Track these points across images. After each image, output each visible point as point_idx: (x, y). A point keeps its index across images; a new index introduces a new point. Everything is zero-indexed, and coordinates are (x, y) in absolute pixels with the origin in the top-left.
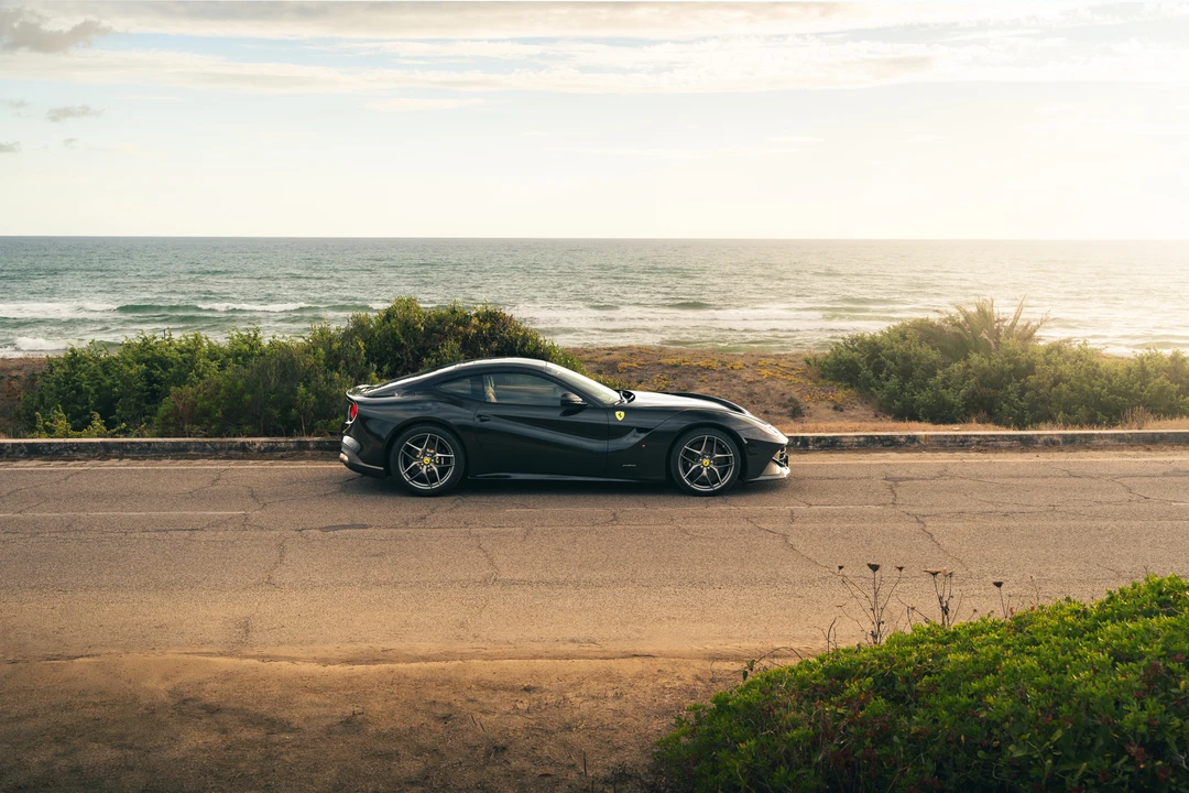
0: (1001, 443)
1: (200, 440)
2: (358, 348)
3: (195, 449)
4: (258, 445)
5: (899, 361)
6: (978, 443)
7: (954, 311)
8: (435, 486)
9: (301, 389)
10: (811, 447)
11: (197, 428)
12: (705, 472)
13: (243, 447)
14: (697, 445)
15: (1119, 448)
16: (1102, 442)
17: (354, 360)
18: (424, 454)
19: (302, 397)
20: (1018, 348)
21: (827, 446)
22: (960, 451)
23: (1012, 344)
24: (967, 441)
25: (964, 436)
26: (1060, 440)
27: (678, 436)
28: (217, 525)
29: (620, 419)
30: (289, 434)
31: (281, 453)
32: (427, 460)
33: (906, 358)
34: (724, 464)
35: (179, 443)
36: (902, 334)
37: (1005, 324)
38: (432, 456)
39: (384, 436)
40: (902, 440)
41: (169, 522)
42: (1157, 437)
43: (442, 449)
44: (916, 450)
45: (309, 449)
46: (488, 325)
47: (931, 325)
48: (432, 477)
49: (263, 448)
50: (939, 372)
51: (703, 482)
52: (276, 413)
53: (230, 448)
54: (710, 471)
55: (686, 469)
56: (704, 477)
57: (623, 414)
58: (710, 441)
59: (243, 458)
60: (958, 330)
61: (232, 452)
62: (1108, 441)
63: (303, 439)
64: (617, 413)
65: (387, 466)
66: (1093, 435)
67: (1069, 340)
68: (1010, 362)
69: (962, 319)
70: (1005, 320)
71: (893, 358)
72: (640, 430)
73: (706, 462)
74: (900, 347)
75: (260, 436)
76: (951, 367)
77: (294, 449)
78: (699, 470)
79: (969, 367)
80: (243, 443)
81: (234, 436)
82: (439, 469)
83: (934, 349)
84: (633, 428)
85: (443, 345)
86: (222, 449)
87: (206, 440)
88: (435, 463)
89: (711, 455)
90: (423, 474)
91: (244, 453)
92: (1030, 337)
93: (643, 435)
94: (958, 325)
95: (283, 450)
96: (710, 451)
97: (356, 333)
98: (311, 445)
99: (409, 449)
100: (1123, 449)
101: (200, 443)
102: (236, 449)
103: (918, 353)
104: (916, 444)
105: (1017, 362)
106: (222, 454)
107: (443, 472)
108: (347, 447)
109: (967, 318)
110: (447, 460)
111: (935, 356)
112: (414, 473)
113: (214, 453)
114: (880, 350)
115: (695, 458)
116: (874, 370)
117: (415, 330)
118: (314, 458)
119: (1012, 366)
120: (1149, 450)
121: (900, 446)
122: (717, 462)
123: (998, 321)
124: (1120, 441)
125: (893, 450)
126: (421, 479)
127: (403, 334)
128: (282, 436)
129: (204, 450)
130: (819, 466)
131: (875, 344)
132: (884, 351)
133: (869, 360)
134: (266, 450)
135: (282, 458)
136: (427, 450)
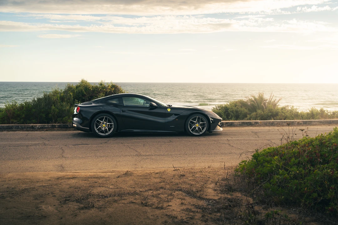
0: (284, 124)
1: (17, 125)
2: (70, 95)
3: (15, 128)
4: (38, 126)
5: (235, 113)
6: (277, 124)
7: (250, 98)
8: (107, 134)
9: (53, 107)
10: (224, 126)
11: (15, 121)
12: (197, 129)
13: (32, 127)
14: (194, 119)
15: (321, 125)
16: (315, 123)
17: (69, 99)
18: (103, 123)
19: (53, 110)
20: (272, 108)
21: (230, 125)
22: (271, 126)
23: (271, 106)
24: (273, 123)
25: (272, 122)
26: (302, 123)
27: (188, 117)
28: (36, 145)
29: (169, 111)
30: (48, 123)
31: (46, 129)
32: (104, 125)
33: (237, 112)
34: (203, 125)
35: (9, 126)
36: (235, 104)
37: (267, 101)
38: (106, 124)
39: (89, 118)
40: (253, 123)
41: (17, 144)
42: (331, 121)
43: (109, 121)
44: (258, 126)
45: (56, 128)
46: (113, 89)
47: (244, 102)
48: (106, 131)
49: (39, 127)
50: (248, 115)
51: (197, 131)
52: (44, 115)
53: (28, 128)
54: (199, 128)
55: (191, 127)
56: (197, 130)
57: (170, 109)
58: (199, 118)
59: (33, 131)
60: (252, 103)
61: (29, 129)
62: (317, 123)
63: (54, 124)
64: (168, 109)
65: (90, 127)
66: (312, 121)
67: (288, 106)
68: (270, 112)
69: (253, 99)
70: (267, 100)
71: (232, 112)
72: (176, 115)
73: (197, 125)
74: (235, 109)
75: (38, 124)
76: (252, 114)
77: (51, 128)
78: (195, 128)
79: (257, 114)
80: (32, 126)
81: (29, 124)
82: (108, 128)
83: (246, 109)
84: (173, 114)
85: (99, 95)
86: (25, 128)
87: (19, 125)
88: (107, 126)
89: (199, 123)
90: (103, 130)
91: (33, 129)
92: (276, 105)
93: (177, 117)
94: (253, 101)
95: (47, 128)
96: (198, 121)
97: (69, 90)
98: (57, 126)
99: (98, 122)
100: (322, 125)
101: (17, 126)
102: (30, 128)
103: (241, 110)
104: (258, 124)
105: (272, 113)
106: (25, 129)
107: (110, 129)
108: (76, 122)
109: (255, 99)
110: (111, 125)
111: (246, 111)
112: (100, 130)
113: (22, 129)
114: (228, 109)
115: (194, 123)
116: (227, 116)
117: (89, 90)
118: (58, 130)
119: (271, 114)
120: (329, 125)
121: (253, 125)
122: (201, 125)
123: (265, 100)
124: (320, 123)
125: (251, 126)
126: (102, 132)
127: (85, 91)
128: (46, 124)
129: (18, 128)
130: (229, 130)
131: (226, 107)
132: (230, 110)
133: (225, 112)
134: (41, 128)
135: (47, 130)
136: (104, 122)
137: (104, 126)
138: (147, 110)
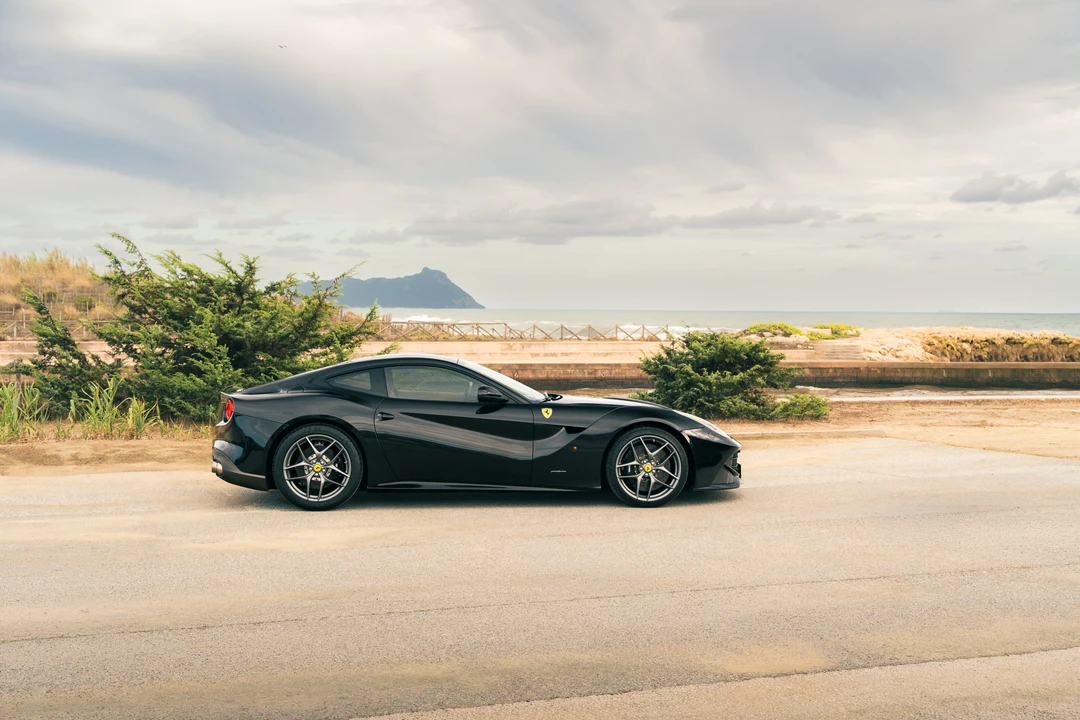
8: (327, 497)
29: (547, 416)
57: (550, 411)
65: (269, 474)
72: (570, 430)
84: (561, 427)
89: (648, 457)
90: (306, 480)
93: (573, 436)
108: (220, 453)
136: (324, 457)
137: (318, 467)
138: (471, 414)
